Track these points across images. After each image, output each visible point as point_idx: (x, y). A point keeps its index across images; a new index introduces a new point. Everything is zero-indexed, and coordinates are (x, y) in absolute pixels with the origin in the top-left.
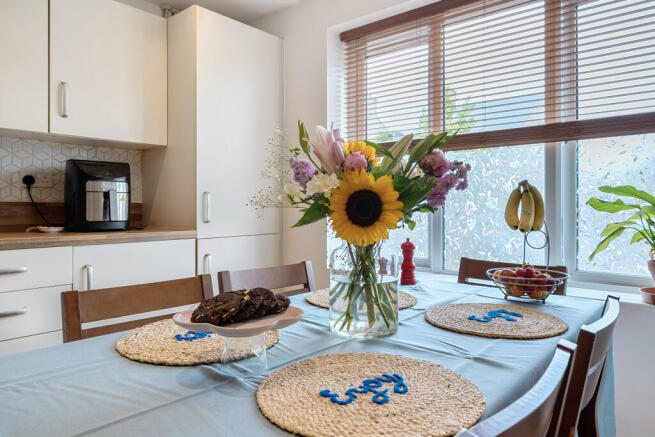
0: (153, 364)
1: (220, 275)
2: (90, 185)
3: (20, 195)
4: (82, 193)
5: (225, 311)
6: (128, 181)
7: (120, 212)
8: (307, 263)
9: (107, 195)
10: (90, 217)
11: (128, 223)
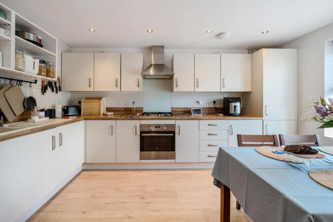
0: (269, 157)
1: (280, 135)
2: (230, 104)
3: (212, 106)
4: (228, 106)
5: (296, 150)
6: (240, 103)
7: (238, 111)
8: (317, 135)
9: (235, 107)
10: (230, 113)
11: (240, 114)
